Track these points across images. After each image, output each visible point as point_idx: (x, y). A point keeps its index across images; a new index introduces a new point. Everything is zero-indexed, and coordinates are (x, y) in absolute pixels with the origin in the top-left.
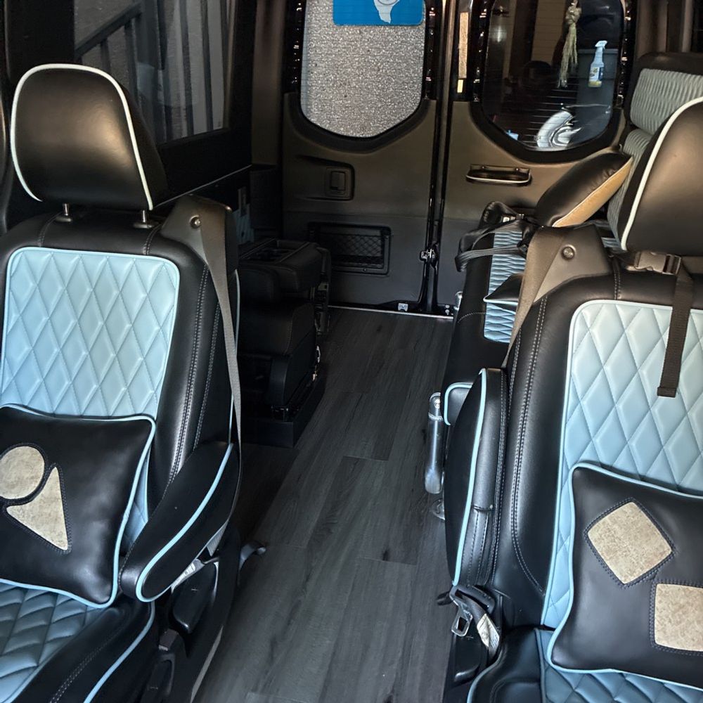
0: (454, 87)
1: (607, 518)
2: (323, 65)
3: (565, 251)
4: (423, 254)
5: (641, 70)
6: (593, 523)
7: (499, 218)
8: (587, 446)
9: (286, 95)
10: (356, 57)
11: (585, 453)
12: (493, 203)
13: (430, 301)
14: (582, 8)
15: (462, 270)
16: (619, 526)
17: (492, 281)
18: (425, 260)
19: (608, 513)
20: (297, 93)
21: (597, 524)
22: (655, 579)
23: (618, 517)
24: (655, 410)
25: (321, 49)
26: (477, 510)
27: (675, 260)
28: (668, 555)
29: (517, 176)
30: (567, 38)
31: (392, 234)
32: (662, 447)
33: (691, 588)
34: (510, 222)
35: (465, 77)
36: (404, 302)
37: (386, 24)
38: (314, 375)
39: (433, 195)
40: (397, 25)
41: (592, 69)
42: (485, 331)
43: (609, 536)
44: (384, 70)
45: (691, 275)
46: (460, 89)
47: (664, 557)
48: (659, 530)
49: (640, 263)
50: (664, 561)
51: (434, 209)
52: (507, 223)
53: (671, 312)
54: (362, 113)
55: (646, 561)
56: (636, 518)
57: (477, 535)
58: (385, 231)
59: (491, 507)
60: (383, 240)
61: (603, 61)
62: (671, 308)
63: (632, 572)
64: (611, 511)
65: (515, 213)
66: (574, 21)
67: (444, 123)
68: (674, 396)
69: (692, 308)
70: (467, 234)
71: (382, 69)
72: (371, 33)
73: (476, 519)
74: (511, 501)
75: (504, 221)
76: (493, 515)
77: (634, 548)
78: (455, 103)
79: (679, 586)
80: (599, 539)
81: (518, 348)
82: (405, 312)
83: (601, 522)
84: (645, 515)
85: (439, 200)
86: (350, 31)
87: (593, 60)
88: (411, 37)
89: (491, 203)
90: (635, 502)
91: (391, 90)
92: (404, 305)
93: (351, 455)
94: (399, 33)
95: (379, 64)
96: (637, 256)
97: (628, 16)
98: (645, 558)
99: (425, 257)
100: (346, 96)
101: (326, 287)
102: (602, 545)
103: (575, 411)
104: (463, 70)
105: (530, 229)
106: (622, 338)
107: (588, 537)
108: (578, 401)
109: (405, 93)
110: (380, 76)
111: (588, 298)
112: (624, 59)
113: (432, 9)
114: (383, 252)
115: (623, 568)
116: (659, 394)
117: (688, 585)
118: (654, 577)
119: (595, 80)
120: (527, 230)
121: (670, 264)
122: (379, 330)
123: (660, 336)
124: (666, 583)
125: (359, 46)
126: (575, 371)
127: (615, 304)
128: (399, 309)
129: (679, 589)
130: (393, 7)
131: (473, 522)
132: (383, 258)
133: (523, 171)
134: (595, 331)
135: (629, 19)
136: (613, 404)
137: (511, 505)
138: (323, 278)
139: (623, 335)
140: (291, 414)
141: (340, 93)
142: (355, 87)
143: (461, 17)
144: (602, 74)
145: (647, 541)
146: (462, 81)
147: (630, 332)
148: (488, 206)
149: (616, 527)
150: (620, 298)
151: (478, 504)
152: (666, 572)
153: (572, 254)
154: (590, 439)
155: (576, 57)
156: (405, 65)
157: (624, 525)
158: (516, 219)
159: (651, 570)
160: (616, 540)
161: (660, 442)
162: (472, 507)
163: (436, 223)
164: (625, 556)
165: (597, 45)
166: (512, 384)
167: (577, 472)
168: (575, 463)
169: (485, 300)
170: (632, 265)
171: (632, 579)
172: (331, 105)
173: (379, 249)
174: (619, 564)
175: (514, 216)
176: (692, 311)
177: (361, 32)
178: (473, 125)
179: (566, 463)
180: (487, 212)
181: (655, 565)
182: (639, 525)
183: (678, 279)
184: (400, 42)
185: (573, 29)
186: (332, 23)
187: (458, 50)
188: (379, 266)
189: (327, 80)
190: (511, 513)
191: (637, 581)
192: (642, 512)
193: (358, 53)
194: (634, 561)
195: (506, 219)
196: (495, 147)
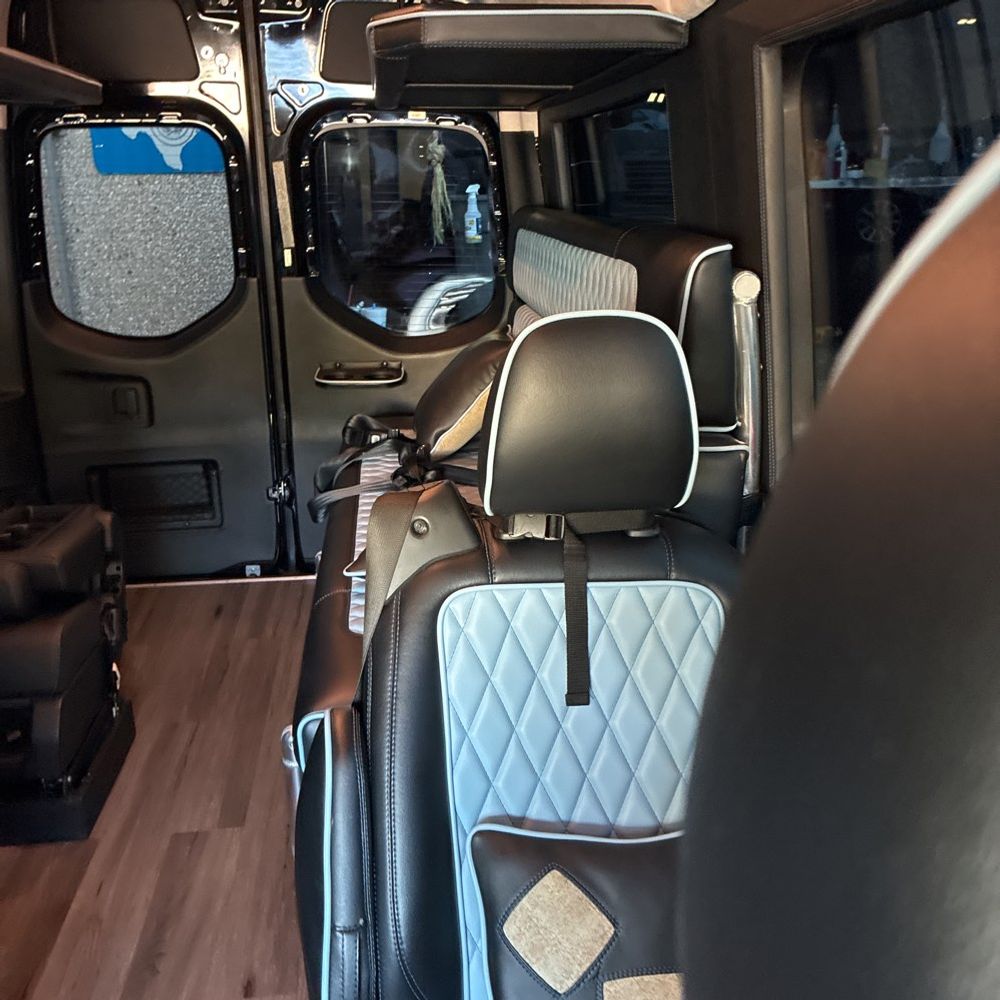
0: (279, 258)
1: (524, 900)
2: (89, 229)
3: (416, 525)
4: (271, 491)
5: (517, 231)
6: (508, 914)
7: (366, 438)
8: (486, 796)
9: (26, 285)
10: (137, 218)
11: (484, 807)
12: (355, 418)
13: (292, 557)
14: (445, 144)
15: (321, 520)
16: (542, 909)
17: (359, 537)
18: (275, 499)
19: (525, 892)
20: (43, 280)
21: (513, 913)
22: (600, 977)
23: (539, 896)
24: (568, 725)
25: (82, 207)
26: (341, 932)
27: (558, 520)
28: (610, 936)
29: (385, 373)
30: (434, 183)
31: (221, 468)
32: (585, 775)
33: (646, 978)
34: (381, 442)
35: (293, 245)
36: (252, 563)
37: (176, 172)
38: (114, 710)
39: (273, 407)
40: (192, 173)
41: (467, 220)
42: (350, 619)
43: (530, 927)
44: (182, 235)
45: (580, 537)
46: (288, 262)
47: (606, 941)
48: (594, 902)
49: (515, 529)
50: (607, 947)
51: (278, 428)
52: (377, 444)
53: (564, 590)
54: (157, 295)
55: (584, 953)
56: (562, 892)
57: (346, 972)
58: (209, 465)
59: (361, 921)
60: (208, 478)
61: (479, 209)
62: (563, 585)
63: (569, 973)
64: (529, 888)
65: (386, 427)
66: (439, 162)
67: (274, 309)
68: (588, 704)
69: (589, 581)
70: (324, 465)
71: (180, 232)
72: (155, 183)
73: (340, 946)
74: (390, 905)
75: (373, 441)
76: (365, 933)
77: (565, 936)
78: (284, 280)
79: (631, 978)
80: (518, 935)
81: (370, 670)
82: (256, 577)
83: (517, 908)
84: (573, 885)
85: (283, 415)
86: (123, 183)
87: (466, 210)
88: (216, 188)
89: (351, 418)
90: (558, 869)
91: (197, 260)
92: (253, 567)
93: (184, 829)
94: (198, 183)
95: (174, 226)
96: (511, 520)
97: (493, 160)
98: (582, 948)
99: (275, 495)
100: (130, 272)
101: (118, 568)
102: (523, 943)
103: (463, 750)
104: (288, 238)
105: (408, 450)
106: (508, 635)
107: (503, 935)
108: (463, 734)
109: (217, 264)
110: (178, 242)
111: (454, 586)
112: (498, 213)
113: (233, 157)
114: (210, 495)
115: (556, 970)
116: (568, 704)
117: (642, 974)
118: (598, 973)
119: (473, 234)
120: (405, 452)
121: (553, 526)
122: (219, 611)
123: (557, 623)
124: (614, 979)
125: (140, 202)
126: (453, 693)
127: (492, 591)
128: (248, 573)
129: (632, 984)
130: (183, 149)
131: (337, 951)
132: (211, 503)
133: (394, 365)
134: (471, 630)
135: (495, 163)
136: (512, 729)
137: (390, 911)
138: (109, 558)
139: (510, 630)
140: (76, 784)
141: (120, 268)
142: (142, 259)
143: (274, 168)
144: (480, 226)
145: (580, 923)
146: (290, 251)
147: (518, 624)
148: (348, 422)
149: (538, 911)
150: (496, 580)
151: (341, 923)
152: (611, 964)
153: (425, 528)
154: (489, 784)
155: (449, 206)
156: (212, 226)
157: (548, 906)
158: (388, 438)
159: (592, 965)
160: (542, 932)
161: (582, 770)
162: (333, 928)
163: (284, 446)
164: (557, 951)
165: (468, 191)
166: (369, 726)
167: (477, 839)
168: (474, 825)
169: (345, 573)
170: (506, 532)
171: (570, 983)
172: (108, 286)
173: (205, 491)
174: (549, 967)
175: (386, 432)
176: (589, 585)
177: (140, 183)
178: (314, 308)
179: (463, 827)
180: (348, 431)
181: (597, 955)
182: (568, 901)
183: (566, 545)
184: (199, 195)
185: (439, 170)
186: (95, 172)
187: (277, 210)
188: (206, 515)
189: (99, 251)
190: (391, 923)
191: (577, 985)
192: (569, 881)
193: (140, 211)
194: (569, 956)
195: (375, 438)
196: (350, 335)
